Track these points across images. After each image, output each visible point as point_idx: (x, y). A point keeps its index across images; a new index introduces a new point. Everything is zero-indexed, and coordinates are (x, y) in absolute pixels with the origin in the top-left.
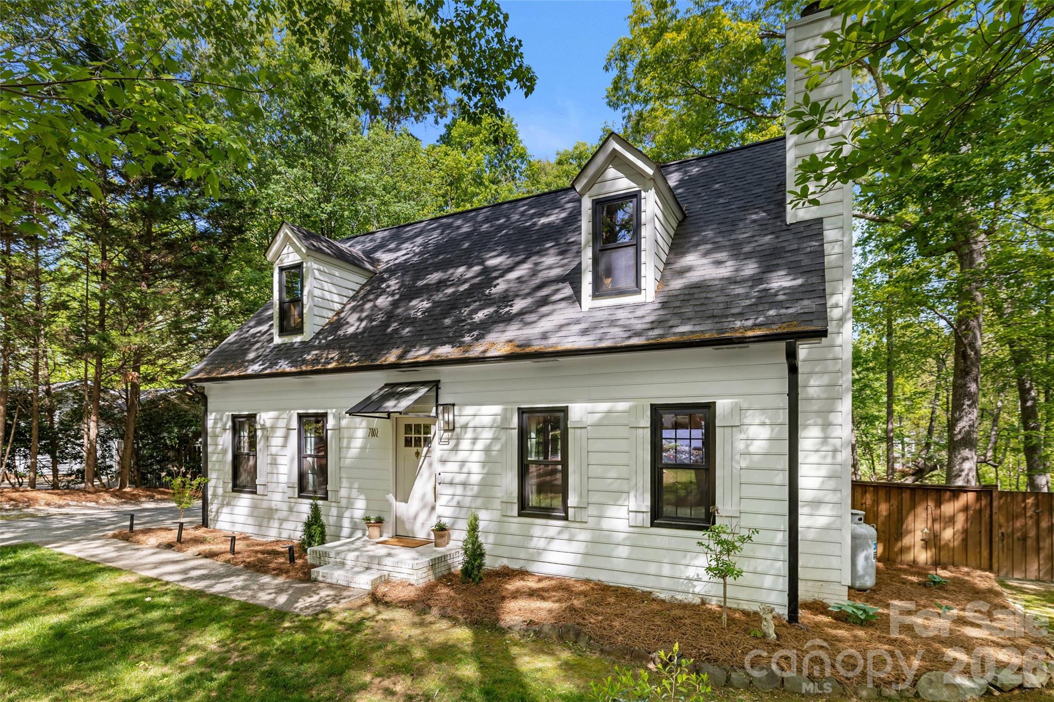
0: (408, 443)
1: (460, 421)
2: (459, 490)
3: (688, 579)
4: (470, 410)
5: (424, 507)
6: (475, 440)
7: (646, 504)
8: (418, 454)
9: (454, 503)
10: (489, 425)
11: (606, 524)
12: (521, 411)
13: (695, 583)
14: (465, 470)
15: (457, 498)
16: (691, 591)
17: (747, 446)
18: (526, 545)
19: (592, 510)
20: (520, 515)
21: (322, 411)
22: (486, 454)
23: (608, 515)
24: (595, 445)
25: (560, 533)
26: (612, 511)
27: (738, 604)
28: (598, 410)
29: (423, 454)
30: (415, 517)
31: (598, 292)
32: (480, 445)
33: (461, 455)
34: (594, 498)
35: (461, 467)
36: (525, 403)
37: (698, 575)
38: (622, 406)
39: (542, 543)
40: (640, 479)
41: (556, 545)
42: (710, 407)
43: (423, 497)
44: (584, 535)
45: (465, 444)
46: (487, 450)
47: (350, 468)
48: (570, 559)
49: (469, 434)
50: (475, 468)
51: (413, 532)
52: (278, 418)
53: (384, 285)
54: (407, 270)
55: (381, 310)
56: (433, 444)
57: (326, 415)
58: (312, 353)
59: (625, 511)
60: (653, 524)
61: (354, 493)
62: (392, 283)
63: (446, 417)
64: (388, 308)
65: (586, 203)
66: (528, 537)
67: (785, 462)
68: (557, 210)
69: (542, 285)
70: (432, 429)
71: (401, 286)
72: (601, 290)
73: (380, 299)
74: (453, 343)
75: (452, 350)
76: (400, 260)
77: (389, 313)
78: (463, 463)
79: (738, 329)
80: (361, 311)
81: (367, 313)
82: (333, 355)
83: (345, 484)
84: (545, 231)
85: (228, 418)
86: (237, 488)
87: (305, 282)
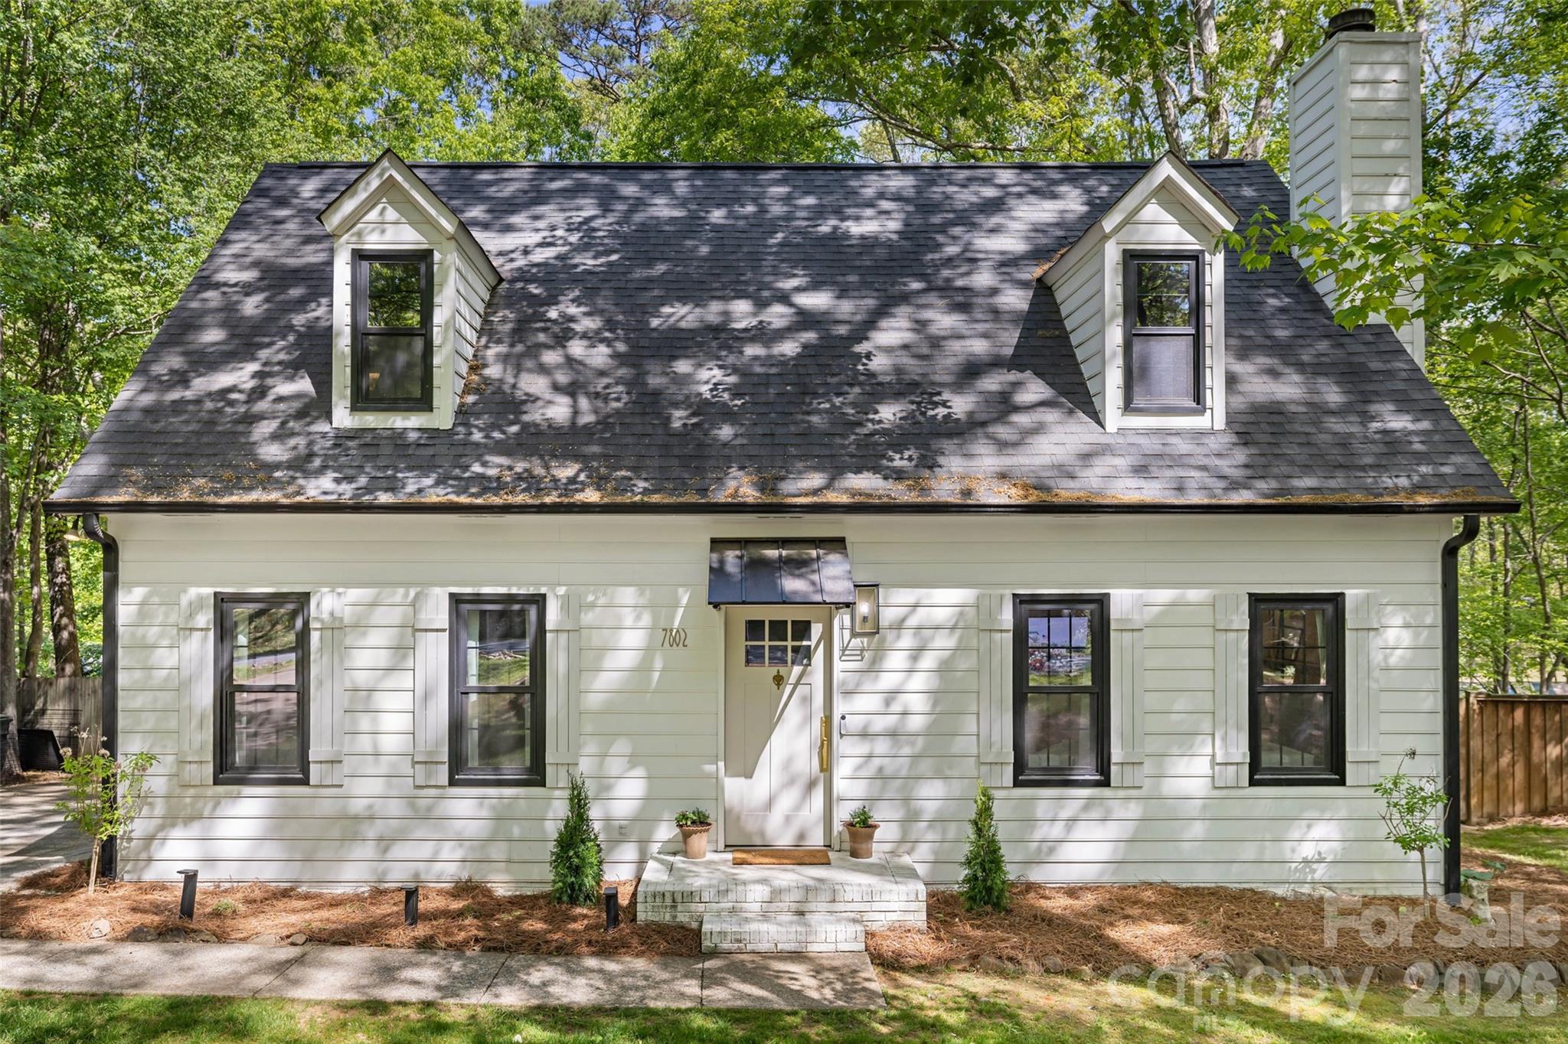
0: (753, 656)
1: (888, 615)
2: (882, 746)
3: (1306, 861)
4: (906, 596)
5: (791, 782)
6: (917, 653)
7: (1240, 751)
8: (779, 680)
9: (871, 770)
10: (951, 624)
11: (1170, 786)
12: (1019, 600)
13: (1315, 866)
14: (896, 707)
15: (877, 762)
16: (1309, 879)
17: (1386, 658)
18: (1026, 838)
19: (1148, 768)
20: (1017, 784)
21: (532, 590)
22: (941, 678)
23: (1172, 772)
24: (1155, 659)
25: (1086, 808)
26: (1181, 766)
27: (1375, 889)
28: (1152, 600)
29: (793, 679)
30: (769, 804)
31: (1128, 407)
32: (929, 661)
33: (887, 681)
34: (1153, 745)
35: (888, 703)
36: (1026, 585)
37: (1320, 853)
38: (1194, 595)
39: (1056, 831)
40: (1232, 711)
41: (1082, 830)
42: (1336, 600)
43: (788, 763)
44: (1134, 810)
45: (896, 660)
46: (943, 670)
47: (605, 712)
48: (1103, 852)
49: (907, 641)
50: (917, 703)
51: (762, 834)
52: (373, 605)
53: (553, 314)
54: (590, 287)
55: (602, 373)
56: (818, 658)
57: (540, 600)
58: (495, 465)
59: (1202, 765)
60: (1253, 783)
61: (615, 766)
62: (573, 310)
63: (864, 608)
64: (622, 372)
65: (1112, 253)
66: (1031, 821)
67: (1436, 680)
68: (869, 212)
69: (971, 371)
70: (817, 630)
71: (610, 325)
72: (1139, 401)
73: (577, 348)
74: (876, 469)
75: (889, 484)
76: (540, 256)
77: (635, 383)
78: (891, 695)
79: (1395, 491)
80: (543, 369)
81: (562, 378)
82: (566, 471)
83: (591, 748)
84: (881, 252)
85: (198, 603)
86: (229, 775)
87: (438, 297)
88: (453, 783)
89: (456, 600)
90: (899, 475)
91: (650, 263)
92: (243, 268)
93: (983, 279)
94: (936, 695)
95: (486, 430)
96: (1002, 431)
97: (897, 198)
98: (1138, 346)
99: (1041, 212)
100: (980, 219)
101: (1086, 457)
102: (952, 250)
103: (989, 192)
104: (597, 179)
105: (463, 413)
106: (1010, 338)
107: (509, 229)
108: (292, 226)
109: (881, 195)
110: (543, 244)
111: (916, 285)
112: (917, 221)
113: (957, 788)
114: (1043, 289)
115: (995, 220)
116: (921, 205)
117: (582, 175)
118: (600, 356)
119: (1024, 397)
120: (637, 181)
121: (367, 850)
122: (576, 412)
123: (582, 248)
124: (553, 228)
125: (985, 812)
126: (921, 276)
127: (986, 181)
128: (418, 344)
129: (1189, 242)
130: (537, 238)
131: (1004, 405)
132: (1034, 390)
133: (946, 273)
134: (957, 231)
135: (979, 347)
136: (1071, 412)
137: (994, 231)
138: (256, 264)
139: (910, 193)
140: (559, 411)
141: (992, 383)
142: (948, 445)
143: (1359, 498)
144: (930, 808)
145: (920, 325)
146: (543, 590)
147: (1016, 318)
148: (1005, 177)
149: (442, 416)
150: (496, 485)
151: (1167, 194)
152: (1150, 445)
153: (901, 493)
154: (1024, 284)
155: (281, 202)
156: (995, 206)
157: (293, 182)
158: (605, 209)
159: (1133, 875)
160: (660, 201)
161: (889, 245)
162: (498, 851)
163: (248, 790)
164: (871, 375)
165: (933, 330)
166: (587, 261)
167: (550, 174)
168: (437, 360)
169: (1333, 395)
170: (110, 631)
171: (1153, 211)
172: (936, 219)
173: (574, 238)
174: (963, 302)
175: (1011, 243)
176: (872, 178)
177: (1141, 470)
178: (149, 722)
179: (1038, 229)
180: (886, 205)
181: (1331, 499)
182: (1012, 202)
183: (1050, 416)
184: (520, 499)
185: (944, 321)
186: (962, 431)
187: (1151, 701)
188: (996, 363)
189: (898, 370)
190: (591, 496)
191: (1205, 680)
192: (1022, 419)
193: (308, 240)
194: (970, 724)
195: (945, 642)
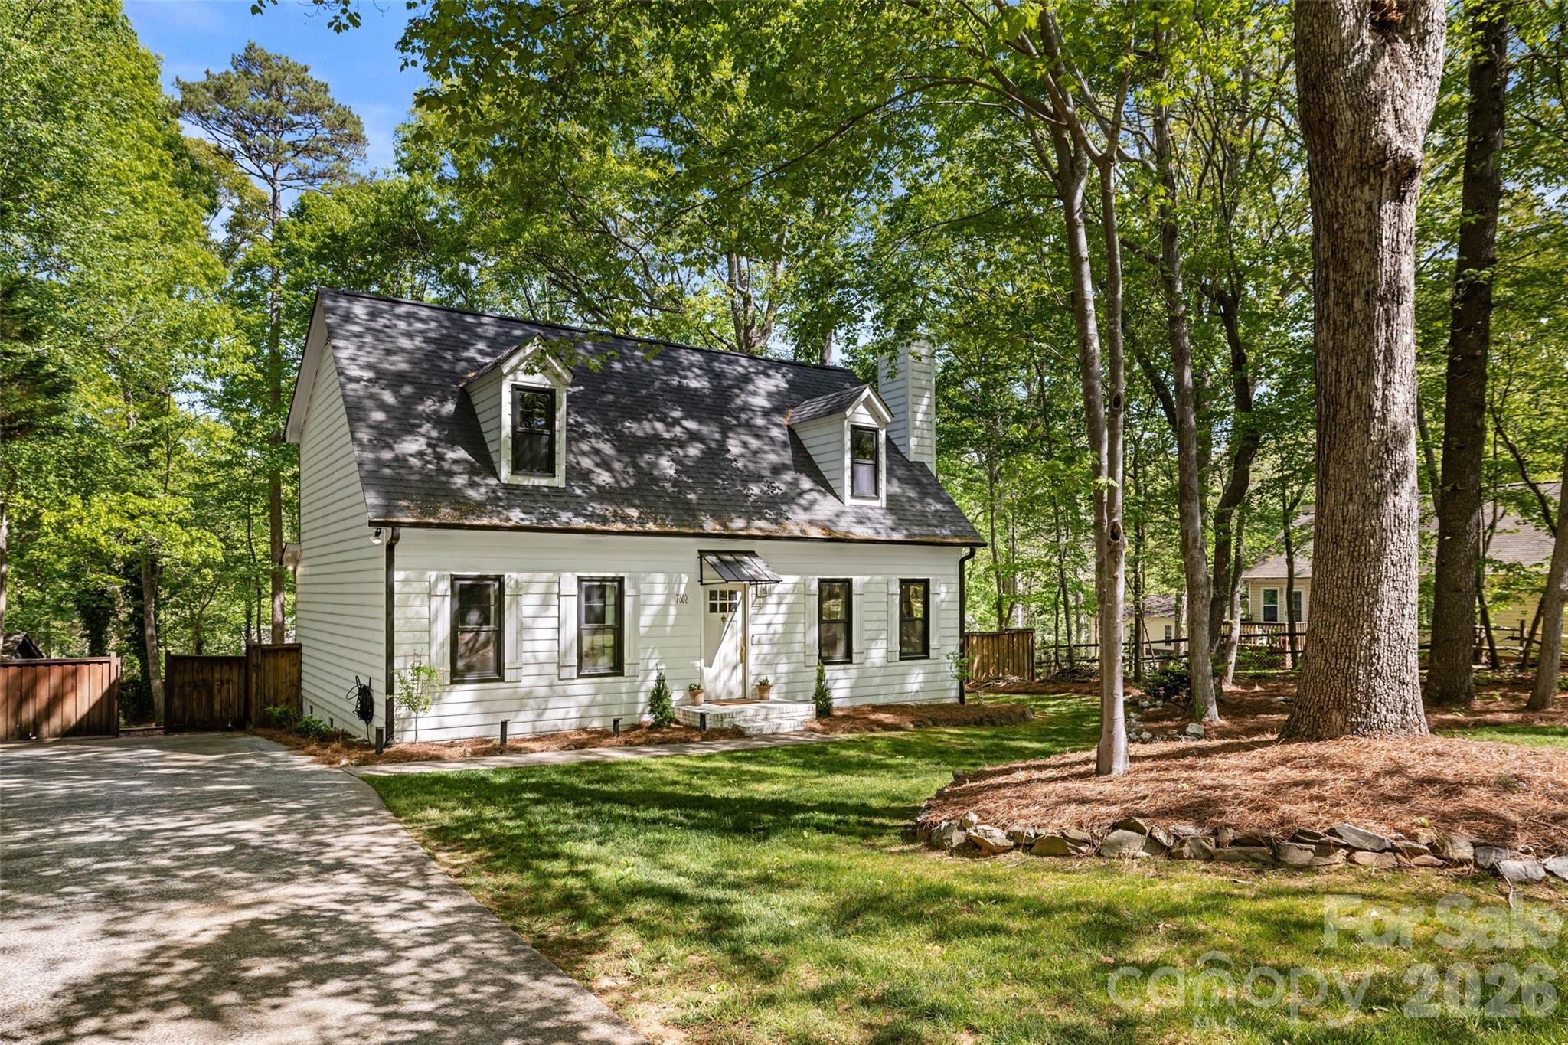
0: (713, 609)
1: (769, 587)
2: (766, 648)
3: (916, 691)
5: (726, 667)
6: (779, 604)
7: (896, 645)
8: (724, 619)
9: (761, 660)
10: (793, 591)
11: (870, 662)
12: (821, 581)
13: (920, 693)
14: (771, 631)
15: (762, 657)
16: (917, 699)
19: (866, 655)
20: (819, 663)
21: (618, 574)
22: (788, 616)
23: (870, 655)
24: (868, 607)
25: (842, 673)
26: (874, 652)
28: (866, 581)
29: (729, 618)
30: (718, 677)
31: (853, 496)
32: (783, 608)
33: (767, 618)
34: (866, 645)
35: (767, 628)
36: (823, 574)
37: (920, 688)
38: (878, 578)
40: (894, 629)
41: (838, 684)
42: (927, 581)
43: (725, 658)
44: (859, 673)
45: (770, 608)
46: (789, 612)
49: (774, 600)
50: (780, 629)
55: (616, 459)
56: (740, 608)
57: (621, 581)
58: (595, 507)
59: (883, 652)
60: (900, 658)
61: (652, 664)
64: (626, 459)
65: (848, 426)
67: (957, 614)
69: (776, 470)
70: (739, 595)
71: (604, 430)
72: (856, 493)
74: (766, 518)
75: (772, 526)
78: (768, 624)
79: (945, 537)
81: (598, 459)
82: (633, 513)
83: (642, 655)
84: (709, 401)
85: (439, 579)
86: (457, 677)
87: (558, 415)
88: (579, 676)
89: (581, 580)
90: (774, 521)
93: (759, 421)
94: (786, 624)
95: (583, 488)
96: (803, 502)
98: (856, 467)
101: (838, 516)
105: (569, 479)
111: (734, 422)
113: (793, 667)
114: (791, 431)
119: (804, 486)
121: (528, 716)
122: (617, 481)
126: (736, 418)
128: (544, 441)
129: (874, 424)
131: (797, 489)
132: (807, 482)
135: (774, 458)
136: (827, 496)
140: (606, 478)
141: (788, 477)
142: (785, 507)
144: (783, 678)
145: (745, 444)
146: (621, 575)
149: (559, 481)
150: (604, 520)
151: (868, 403)
152: (860, 512)
153: (782, 531)
159: (858, 703)
163: (466, 687)
164: (741, 471)
165: (752, 447)
169: (912, 494)
177: (861, 523)
178: (405, 649)
183: (817, 496)
185: (754, 442)
186: (788, 499)
187: (868, 626)
188: (785, 467)
191: (884, 616)
192: (807, 497)
194: (799, 637)
195: (789, 599)
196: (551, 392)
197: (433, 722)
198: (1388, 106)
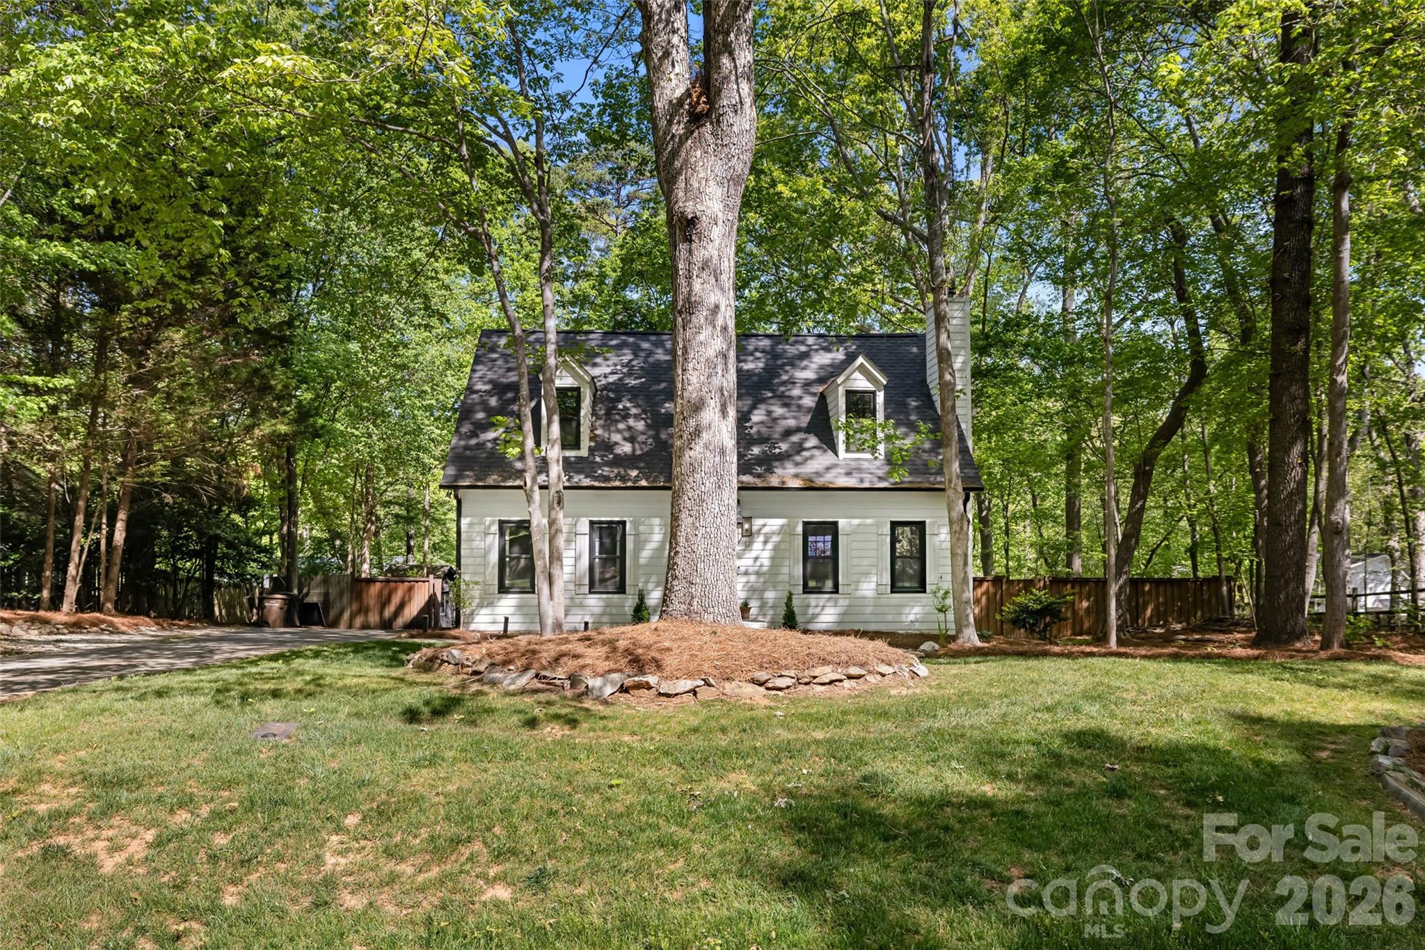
1: (755, 528)
2: (752, 578)
3: (911, 621)
4: (761, 521)
6: (765, 542)
7: (887, 580)
9: (748, 588)
10: (777, 532)
11: (860, 593)
12: (805, 523)
13: (915, 623)
14: (758, 564)
15: (750, 584)
16: (913, 628)
17: (941, 545)
18: (806, 612)
19: (853, 587)
20: (804, 592)
21: (621, 519)
22: (774, 552)
23: (861, 587)
24: (854, 545)
25: (829, 601)
26: (865, 585)
28: (854, 523)
31: (847, 449)
32: (770, 546)
33: (755, 554)
34: (854, 578)
35: (755, 562)
36: (807, 518)
37: (916, 619)
38: (869, 521)
39: (818, 610)
40: (884, 565)
41: (827, 609)
42: (922, 523)
44: (847, 602)
45: (758, 545)
46: (776, 549)
47: (645, 565)
48: (834, 618)
49: (761, 538)
50: (766, 562)
53: (620, 406)
54: (634, 393)
55: (643, 433)
57: (624, 523)
58: (606, 471)
59: (873, 585)
60: (892, 592)
61: (650, 586)
62: (628, 405)
63: (746, 526)
64: (651, 433)
65: (841, 390)
66: (808, 606)
68: (751, 358)
69: (788, 433)
71: (644, 411)
72: (853, 448)
73: (631, 422)
74: (751, 474)
75: (756, 480)
76: (612, 379)
77: (656, 438)
78: (756, 559)
80: (619, 431)
81: (627, 435)
82: (634, 473)
83: (642, 580)
84: (755, 378)
85: (492, 523)
86: (503, 589)
87: (583, 405)
88: (590, 593)
89: (592, 523)
90: (759, 476)
91: (659, 382)
92: (485, 383)
93: (796, 392)
94: (772, 558)
95: (602, 457)
96: (798, 458)
97: (763, 351)
99: (823, 359)
100: (797, 362)
101: (828, 469)
102: (785, 377)
103: (803, 348)
104: (631, 340)
105: (590, 449)
106: (805, 420)
107: (595, 365)
108: (500, 362)
109: (756, 350)
110: (612, 373)
111: (770, 395)
112: (770, 362)
113: (780, 594)
114: (822, 397)
115: (805, 363)
116: (773, 355)
117: (623, 337)
118: (640, 426)
119: (808, 445)
120: (649, 341)
122: (634, 450)
123: (629, 374)
124: (616, 365)
125: (790, 599)
126: (773, 391)
127: (803, 343)
128: (574, 424)
129: (870, 387)
130: (608, 370)
131: (799, 448)
132: (812, 441)
133: (782, 389)
134: (787, 368)
135: (791, 423)
136: (825, 451)
137: (804, 368)
138: (490, 382)
139: (768, 348)
140: (627, 448)
141: (795, 438)
142: (777, 464)
143: (927, 485)
144: (771, 602)
145: (769, 413)
146: (625, 519)
147: (809, 410)
148: (810, 340)
149: (584, 452)
150: (607, 479)
151: (862, 369)
152: (854, 464)
153: (758, 482)
154: (814, 394)
155: (493, 350)
156: (805, 356)
157: (495, 339)
158: (636, 356)
159: (846, 627)
160: (660, 351)
161: (758, 375)
162: (605, 619)
163: (510, 596)
164: (749, 434)
165: (775, 415)
166: (632, 382)
167: (610, 337)
168: (582, 429)
170: (459, 533)
171: (857, 375)
172: (779, 362)
173: (625, 370)
174: (786, 402)
175: (810, 375)
176: (753, 340)
177: (848, 474)
178: (471, 569)
179: (822, 367)
180: (758, 354)
181: (917, 486)
182: (812, 353)
183: (816, 452)
184: (617, 483)
185: (778, 411)
186: (783, 457)
187: (855, 562)
188: (798, 430)
189: (759, 432)
190: (644, 483)
191: (874, 553)
192: (805, 454)
193: (509, 370)
194: (785, 570)
195: (775, 539)
196: (578, 389)
197: (489, 618)
198: (683, 177)
